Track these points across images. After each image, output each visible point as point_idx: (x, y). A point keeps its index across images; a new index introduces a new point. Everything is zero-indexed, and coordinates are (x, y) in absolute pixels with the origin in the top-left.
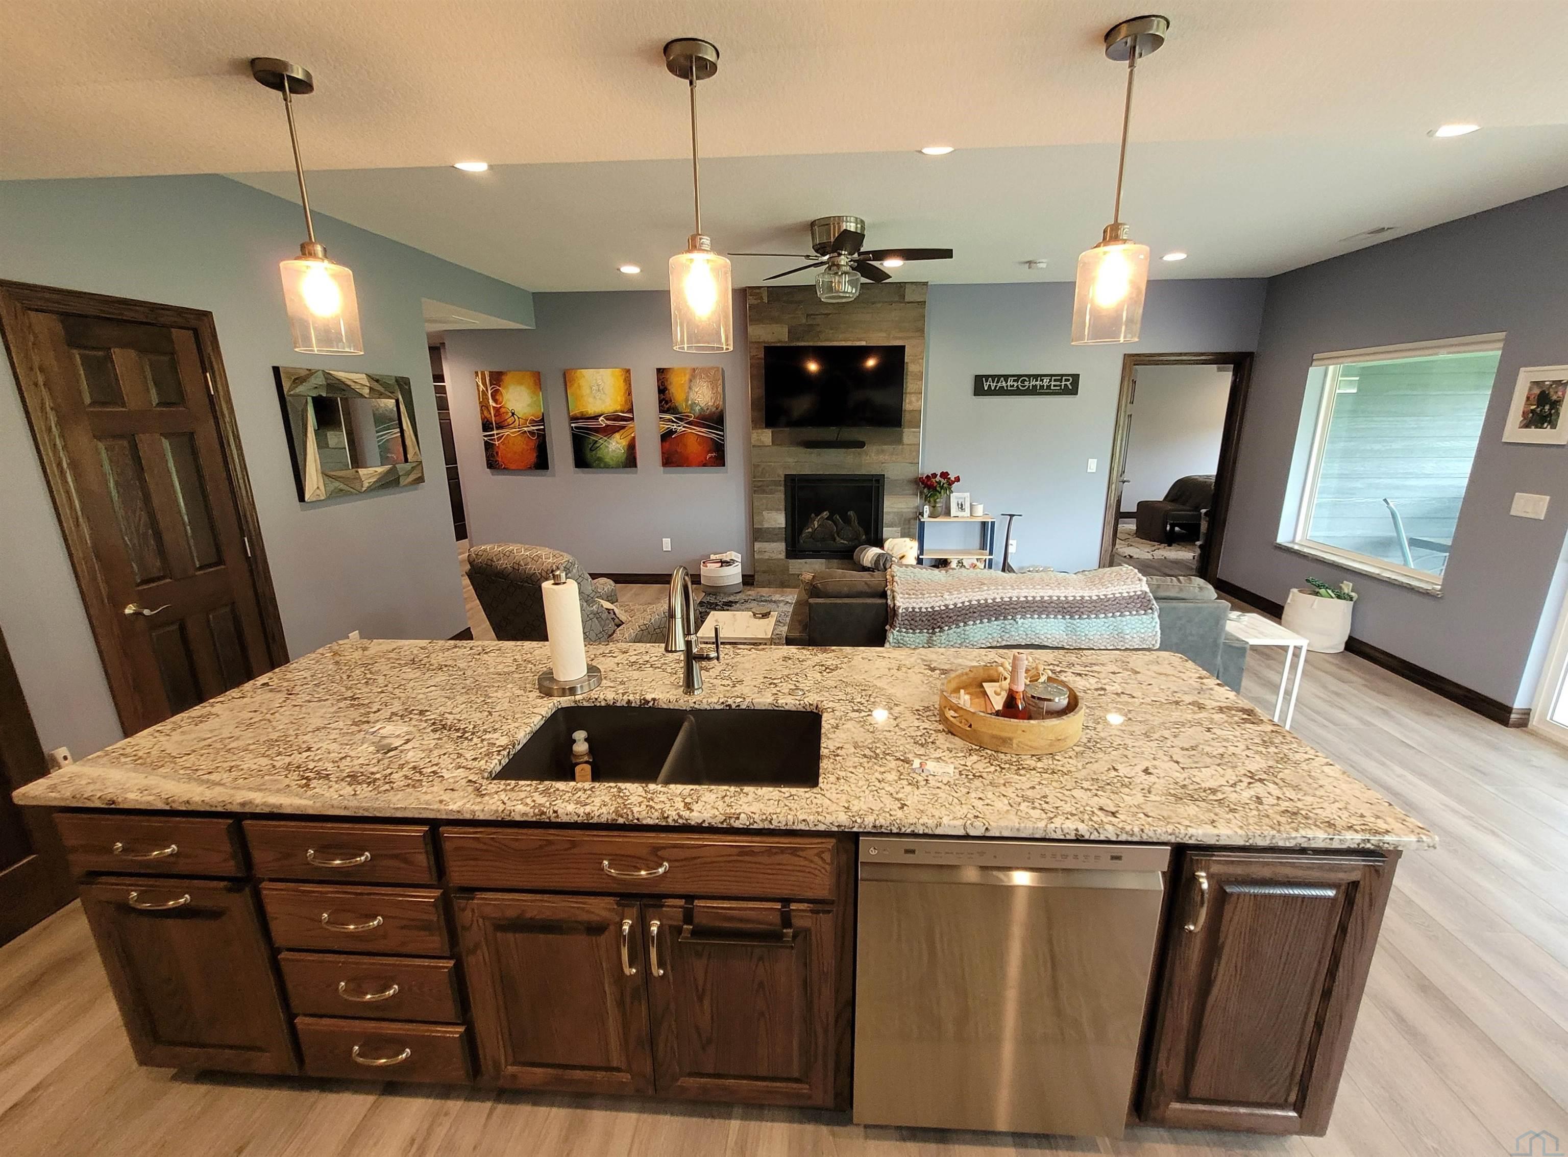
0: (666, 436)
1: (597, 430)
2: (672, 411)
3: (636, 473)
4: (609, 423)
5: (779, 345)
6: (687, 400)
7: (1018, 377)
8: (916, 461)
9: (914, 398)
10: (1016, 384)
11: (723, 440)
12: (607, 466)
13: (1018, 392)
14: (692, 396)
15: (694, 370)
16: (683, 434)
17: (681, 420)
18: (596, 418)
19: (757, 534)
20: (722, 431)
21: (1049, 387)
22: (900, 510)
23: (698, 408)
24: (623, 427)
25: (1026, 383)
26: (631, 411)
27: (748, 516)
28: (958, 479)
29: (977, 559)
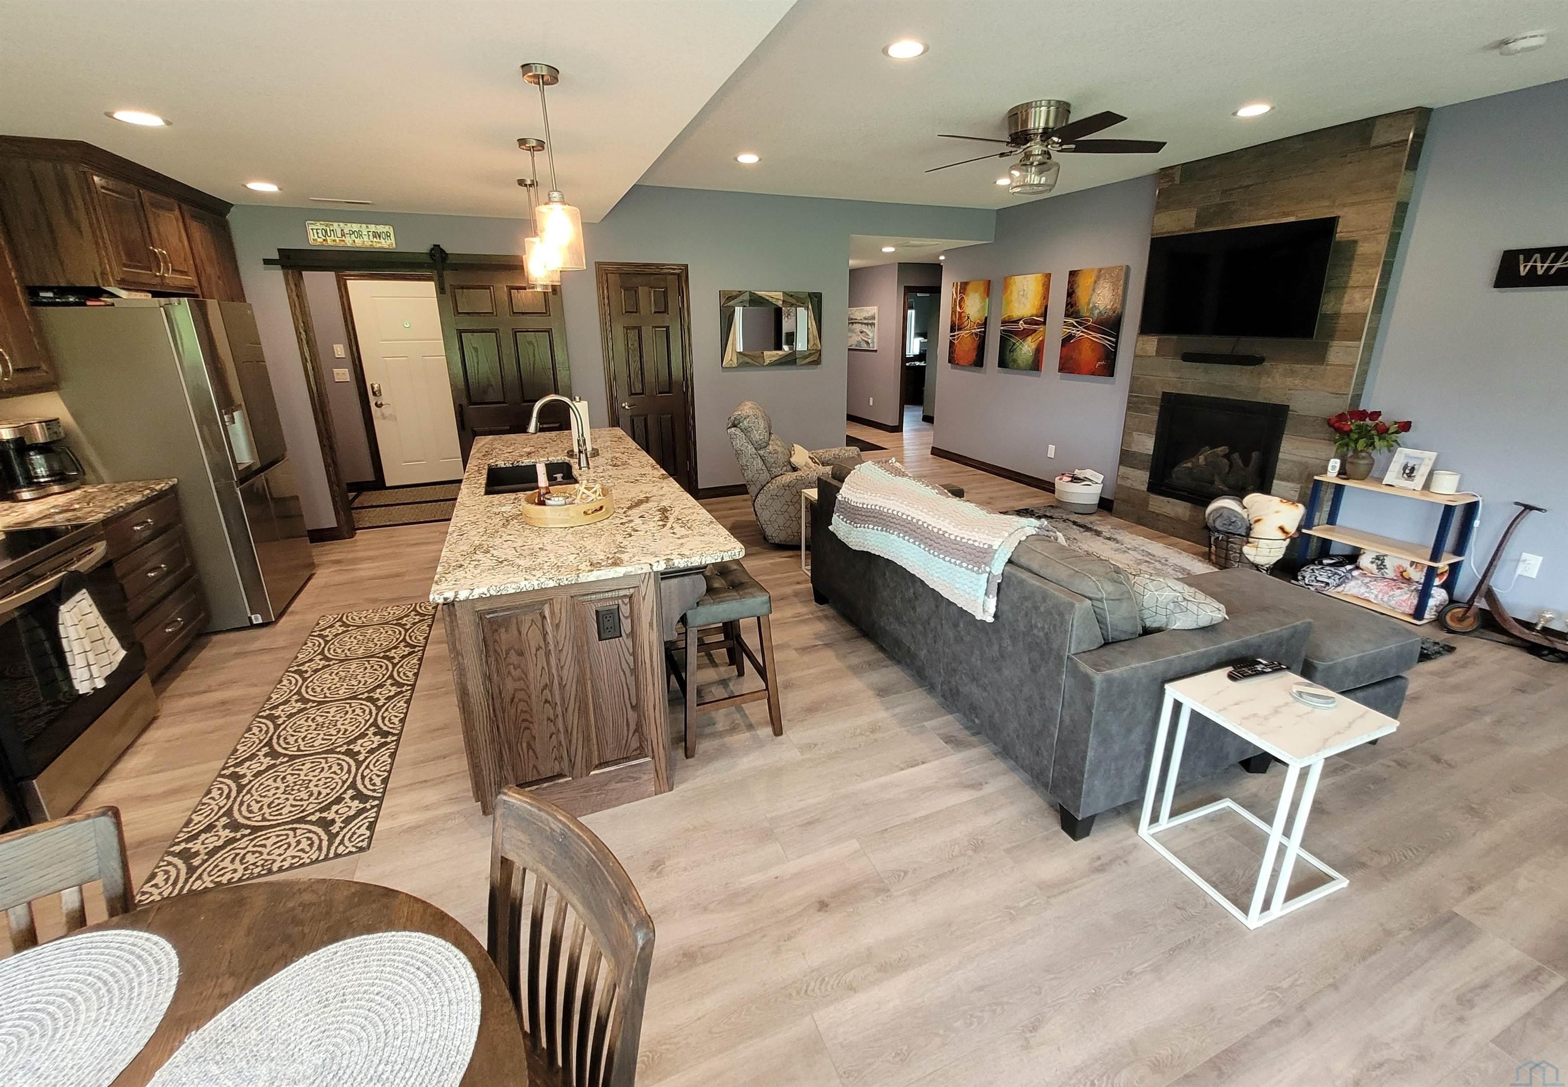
0: (1066, 341)
1: (1017, 333)
2: (1074, 315)
3: (1039, 376)
4: (1026, 326)
6: (1089, 304)
8: (1343, 391)
9: (1357, 296)
11: (1116, 349)
12: (1019, 368)
14: (1093, 299)
15: (1100, 270)
16: (1080, 339)
17: (1081, 324)
18: (1017, 321)
19: (1127, 458)
20: (1117, 338)
22: (1304, 460)
23: (1097, 312)
24: (1035, 331)
26: (1044, 315)
28: (1406, 426)
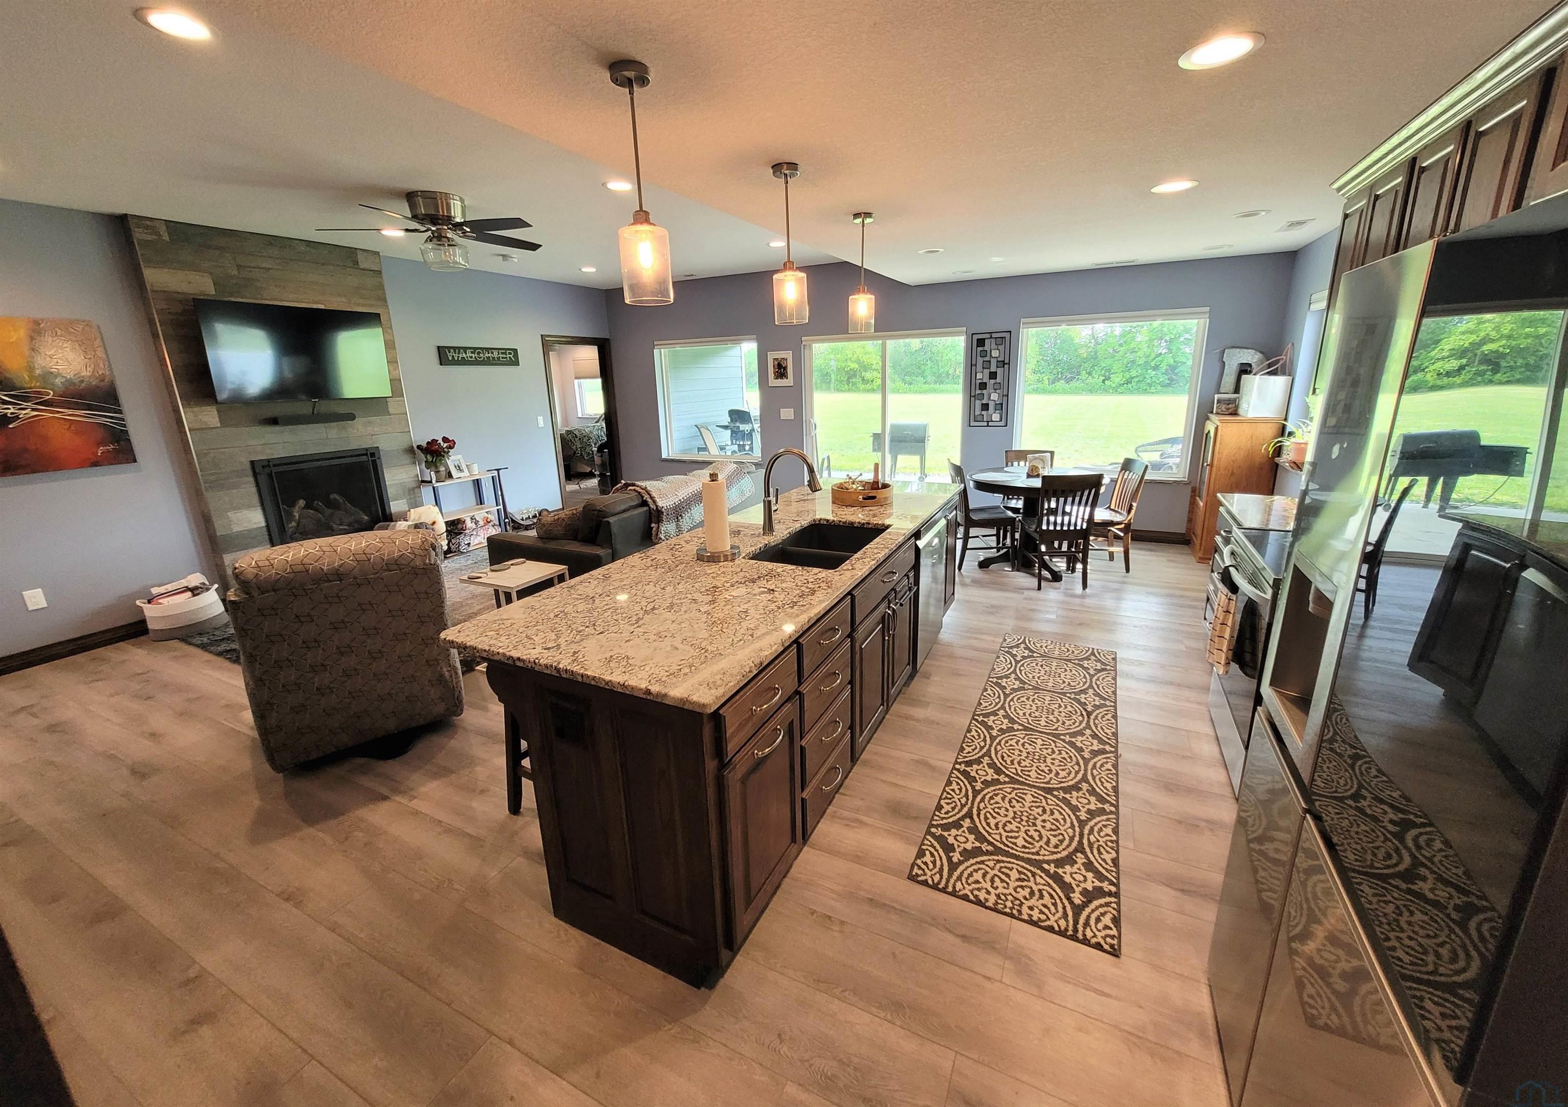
5: (202, 297)
6: (32, 368)
7: (474, 350)
8: (407, 430)
10: (473, 355)
11: (125, 426)
13: (476, 363)
14: (40, 361)
15: (36, 322)
16: (32, 424)
17: (25, 399)
19: (216, 545)
20: (120, 412)
21: (498, 358)
22: (402, 480)
23: (59, 379)
25: (481, 355)
27: (197, 526)
29: (487, 512)
